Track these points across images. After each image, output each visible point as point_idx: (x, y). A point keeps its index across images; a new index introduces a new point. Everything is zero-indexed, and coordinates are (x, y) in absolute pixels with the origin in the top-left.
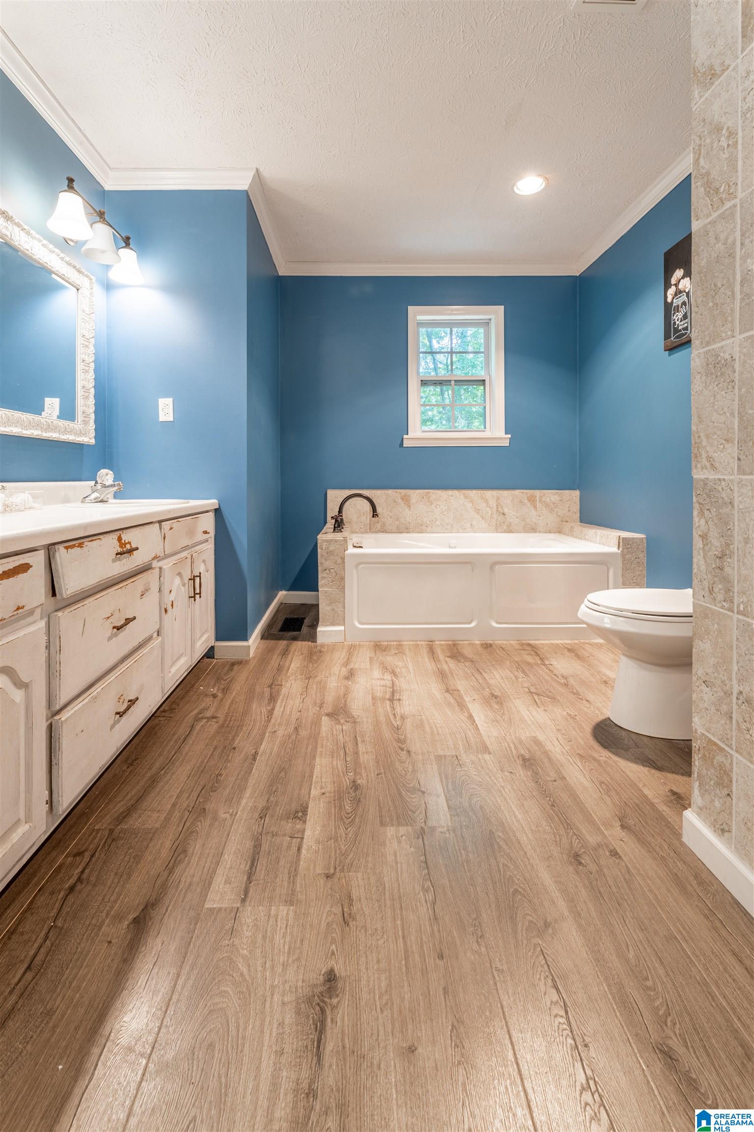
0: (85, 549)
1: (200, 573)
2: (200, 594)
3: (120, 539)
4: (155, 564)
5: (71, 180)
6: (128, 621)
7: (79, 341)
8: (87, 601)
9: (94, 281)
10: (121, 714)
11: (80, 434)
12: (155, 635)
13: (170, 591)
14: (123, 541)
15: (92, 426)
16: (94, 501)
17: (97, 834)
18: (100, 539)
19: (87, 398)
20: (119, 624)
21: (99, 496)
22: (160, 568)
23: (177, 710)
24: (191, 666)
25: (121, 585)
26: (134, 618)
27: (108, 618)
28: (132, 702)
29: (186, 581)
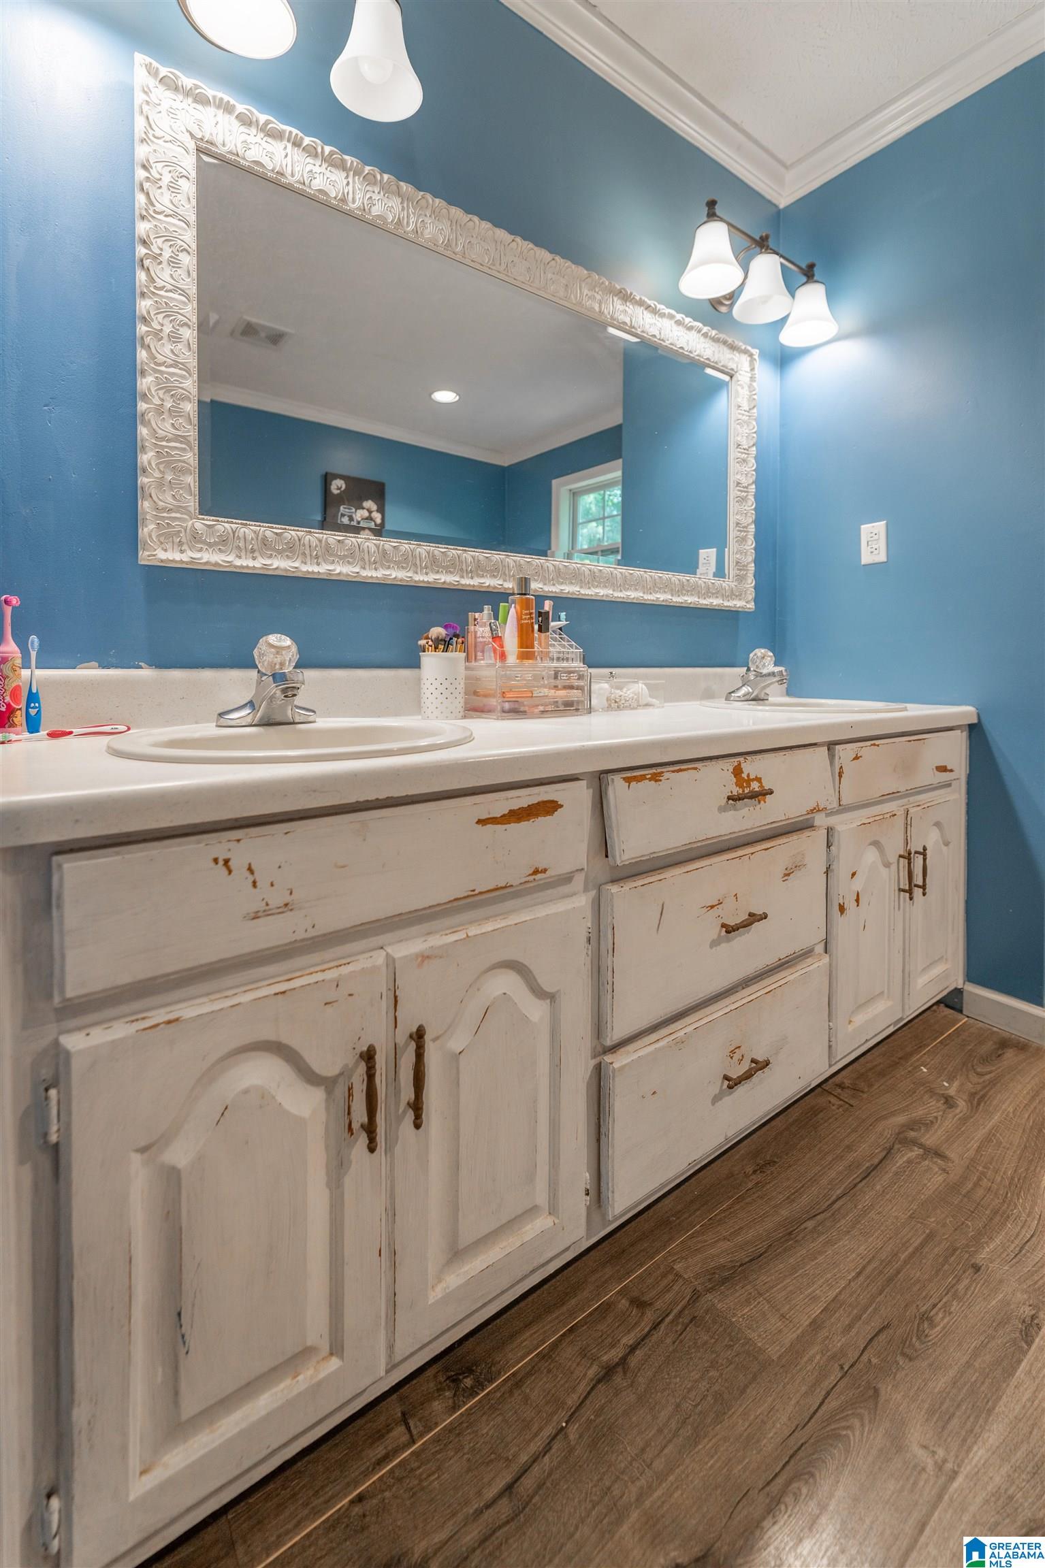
0: (664, 784)
1: (925, 849)
2: (924, 887)
3: (737, 771)
4: (820, 820)
5: (712, 204)
6: (754, 918)
7: (733, 454)
8: (668, 874)
9: (756, 357)
10: (733, 1083)
11: (732, 595)
12: (819, 949)
13: (853, 874)
14: (744, 776)
15: (750, 582)
16: (743, 699)
17: (674, 1281)
18: (696, 769)
19: (744, 539)
20: (732, 922)
21: (751, 690)
22: (830, 831)
23: (865, 1096)
24: (901, 1019)
25: (740, 852)
26: (765, 916)
27: (712, 907)
28: (760, 1065)
29: (893, 858)
